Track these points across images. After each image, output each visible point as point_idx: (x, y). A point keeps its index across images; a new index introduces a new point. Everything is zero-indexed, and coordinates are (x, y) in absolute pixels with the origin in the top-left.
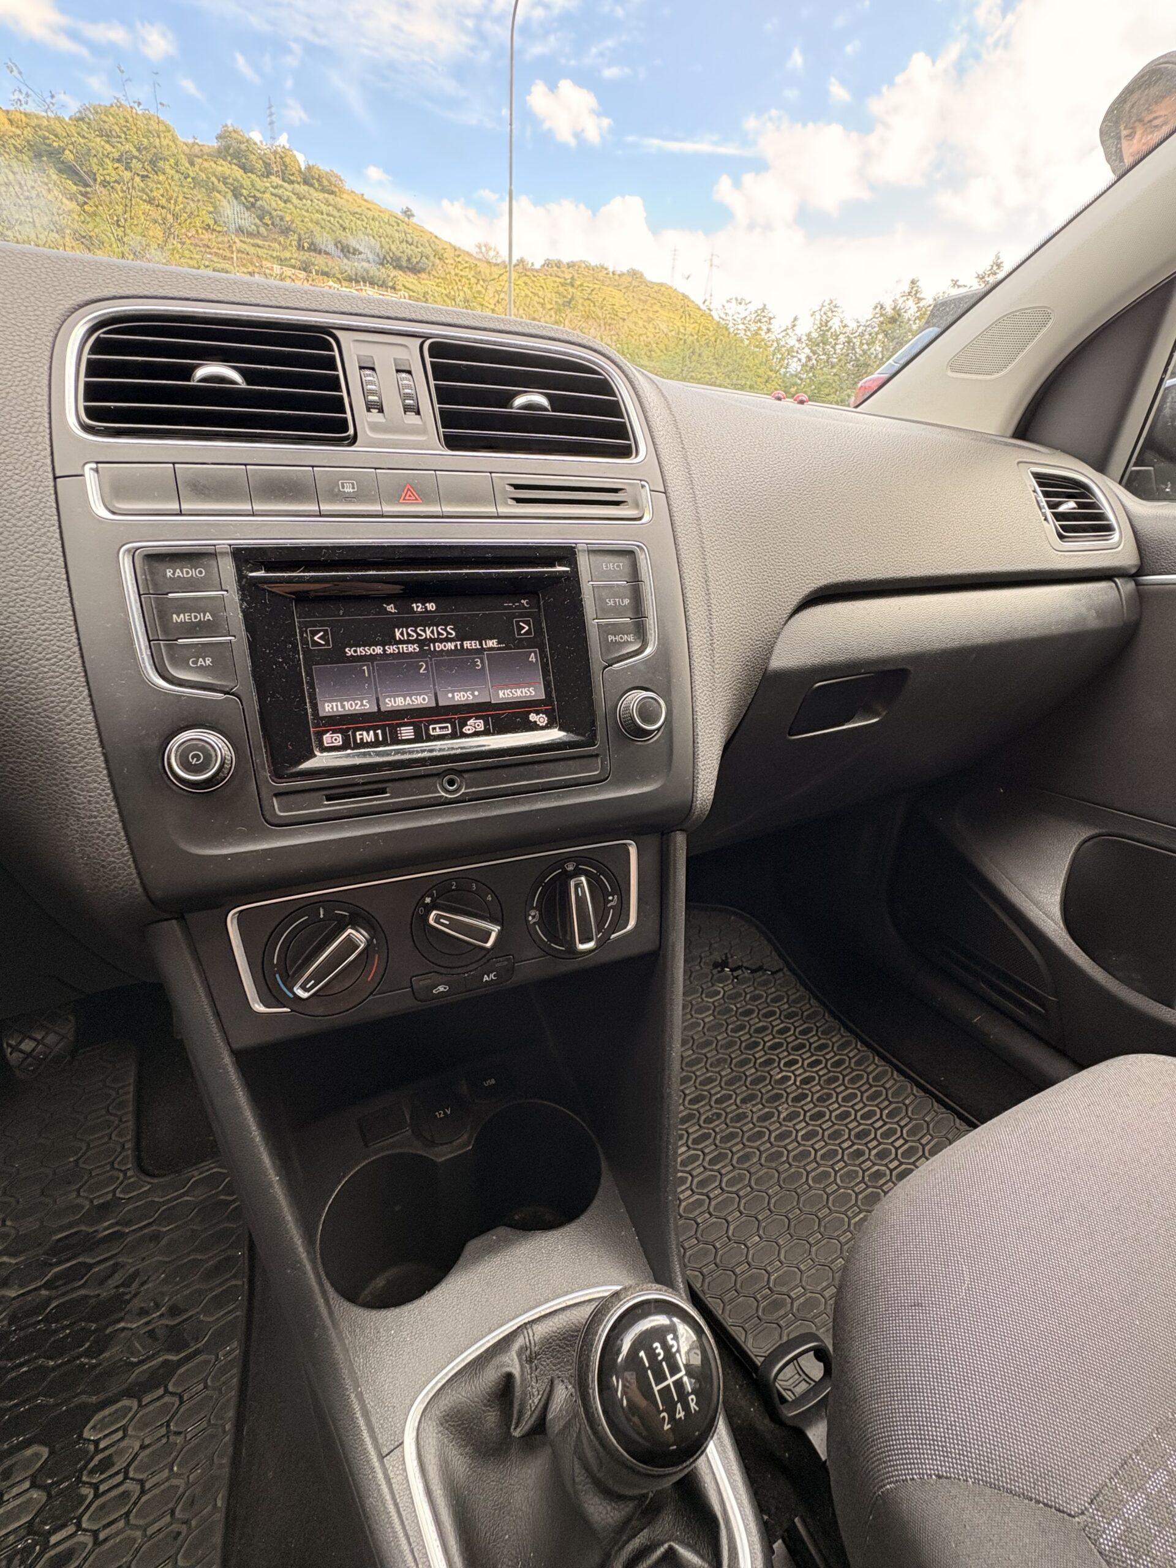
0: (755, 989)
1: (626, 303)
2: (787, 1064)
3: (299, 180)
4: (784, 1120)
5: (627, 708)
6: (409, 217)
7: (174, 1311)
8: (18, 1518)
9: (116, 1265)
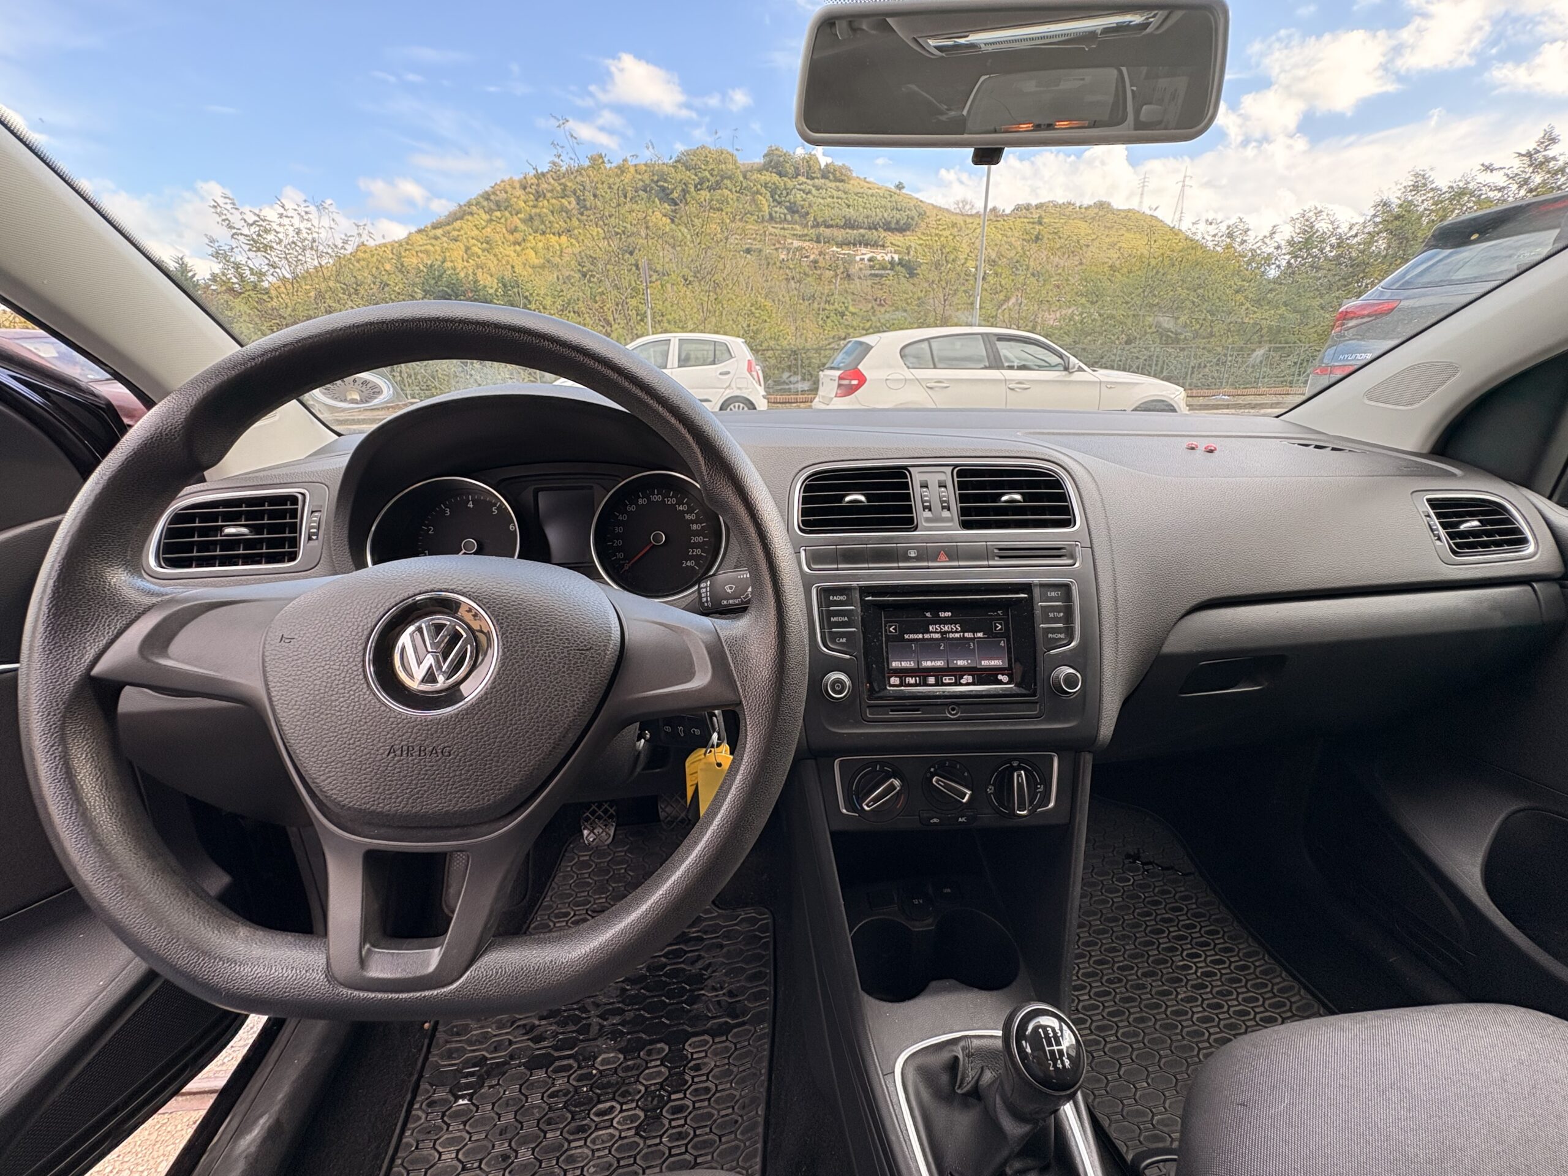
0: (1165, 884)
1: (1090, 232)
2: (1190, 956)
3: (819, 175)
4: (1182, 1000)
5: (1058, 677)
6: (900, 189)
7: (731, 994)
8: (654, 1078)
9: (699, 955)
